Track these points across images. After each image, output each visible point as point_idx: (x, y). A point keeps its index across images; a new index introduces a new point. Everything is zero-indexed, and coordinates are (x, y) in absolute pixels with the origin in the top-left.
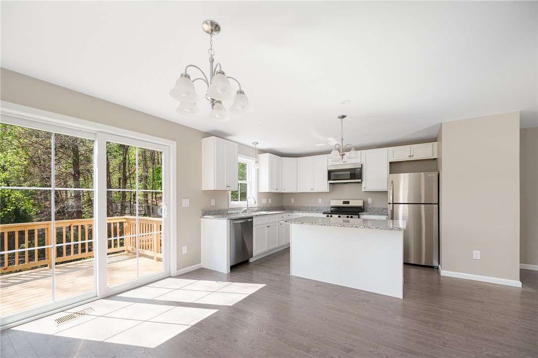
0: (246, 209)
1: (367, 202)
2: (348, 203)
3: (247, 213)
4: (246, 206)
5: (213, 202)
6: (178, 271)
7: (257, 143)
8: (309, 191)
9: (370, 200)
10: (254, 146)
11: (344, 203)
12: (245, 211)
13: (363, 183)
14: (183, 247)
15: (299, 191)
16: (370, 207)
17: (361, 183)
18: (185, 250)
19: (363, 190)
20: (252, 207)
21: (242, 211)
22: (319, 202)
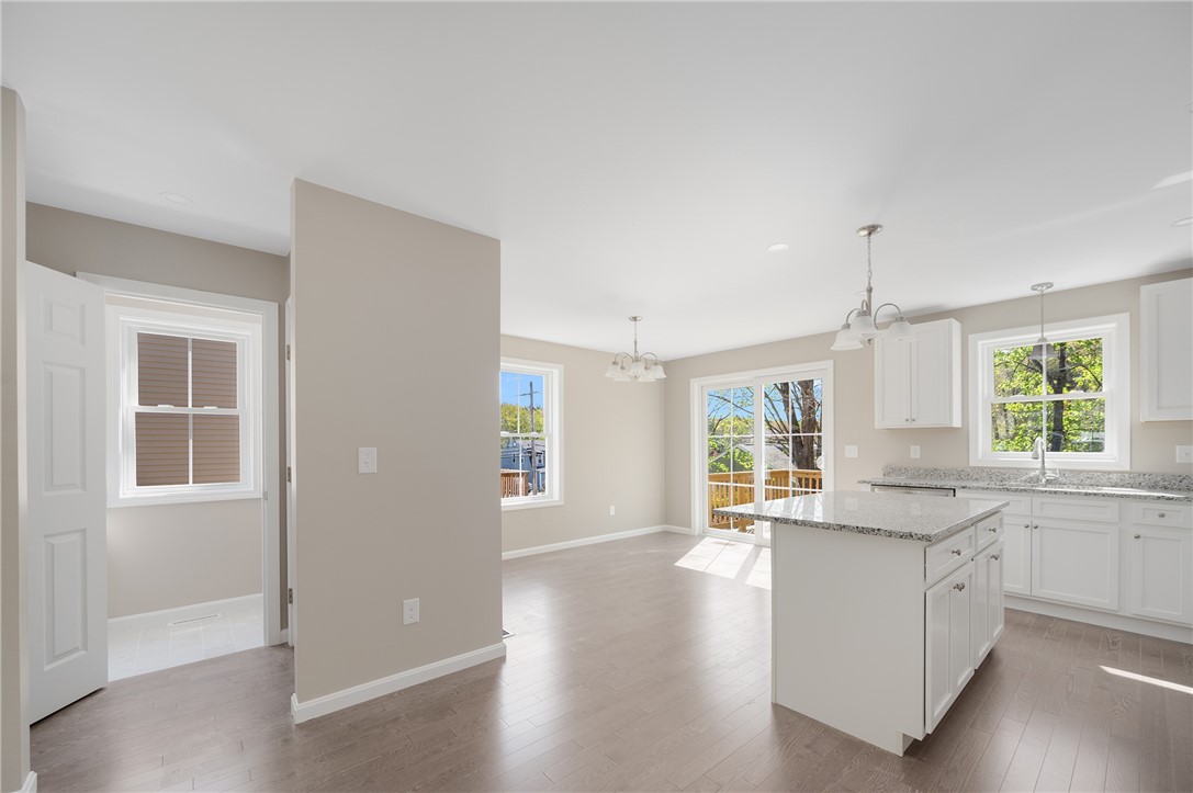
0: (1038, 472)
4: (1041, 466)
5: (915, 452)
12: (1039, 479)
20: (1088, 472)
21: (1024, 478)
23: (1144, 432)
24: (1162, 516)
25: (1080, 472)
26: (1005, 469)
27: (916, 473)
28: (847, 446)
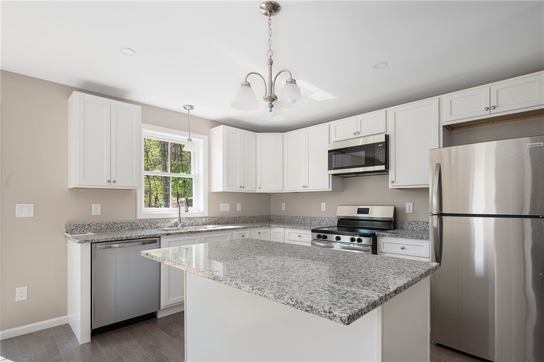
0: (177, 220)
1: (404, 210)
2: (366, 211)
3: (178, 227)
4: (178, 216)
5: (96, 210)
7: (192, 107)
8: (299, 189)
9: (409, 207)
10: (186, 111)
11: (360, 211)
12: (176, 225)
13: (391, 172)
15: (286, 190)
16: (410, 219)
17: (386, 171)
19: (391, 186)
20: (195, 218)
21: (169, 224)
22: (322, 210)
23: (214, 197)
24: (243, 236)
26: (159, 219)
27: (99, 228)
28: (17, 205)
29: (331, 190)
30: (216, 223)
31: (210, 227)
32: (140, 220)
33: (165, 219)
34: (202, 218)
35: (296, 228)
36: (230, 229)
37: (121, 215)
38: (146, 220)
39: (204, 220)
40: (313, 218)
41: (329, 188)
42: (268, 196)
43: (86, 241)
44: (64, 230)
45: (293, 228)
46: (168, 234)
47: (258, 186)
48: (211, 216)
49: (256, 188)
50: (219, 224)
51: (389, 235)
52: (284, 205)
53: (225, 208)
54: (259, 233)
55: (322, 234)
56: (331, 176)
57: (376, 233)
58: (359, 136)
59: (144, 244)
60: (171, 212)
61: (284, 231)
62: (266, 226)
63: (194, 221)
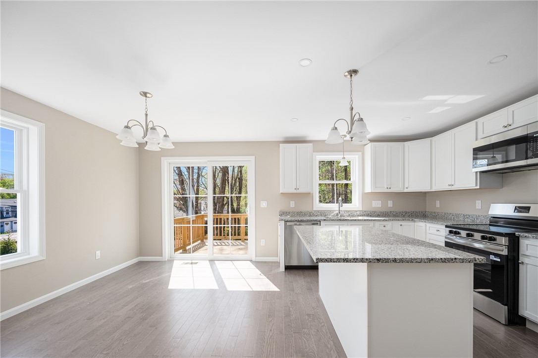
0: (337, 212)
2: (527, 209)
4: (338, 209)
5: (292, 204)
6: (257, 258)
8: (446, 187)
11: (519, 209)
12: (337, 215)
14: (262, 240)
15: (435, 188)
18: (263, 243)
20: (351, 211)
21: (332, 214)
22: (477, 208)
23: (365, 196)
24: (385, 226)
25: (349, 211)
26: (326, 211)
27: (293, 214)
28: (261, 202)
29: (478, 187)
30: (368, 215)
31: (360, 218)
32: (315, 211)
33: (330, 211)
34: (357, 211)
35: (434, 223)
36: (371, 220)
37: (305, 208)
38: (318, 211)
39: (358, 212)
40: (466, 215)
41: (476, 185)
42: (424, 195)
43: (282, 220)
44: (278, 214)
45: (432, 223)
46: (325, 220)
47: (406, 186)
48: (364, 210)
49: (404, 189)
50: (371, 216)
51: (533, 237)
52: (438, 203)
53: (377, 204)
54: (401, 225)
55: (454, 230)
56: (478, 173)
57: (516, 233)
58: (510, 128)
59: (313, 224)
60: (334, 207)
61: (426, 225)
62: (409, 220)
63: (351, 213)
